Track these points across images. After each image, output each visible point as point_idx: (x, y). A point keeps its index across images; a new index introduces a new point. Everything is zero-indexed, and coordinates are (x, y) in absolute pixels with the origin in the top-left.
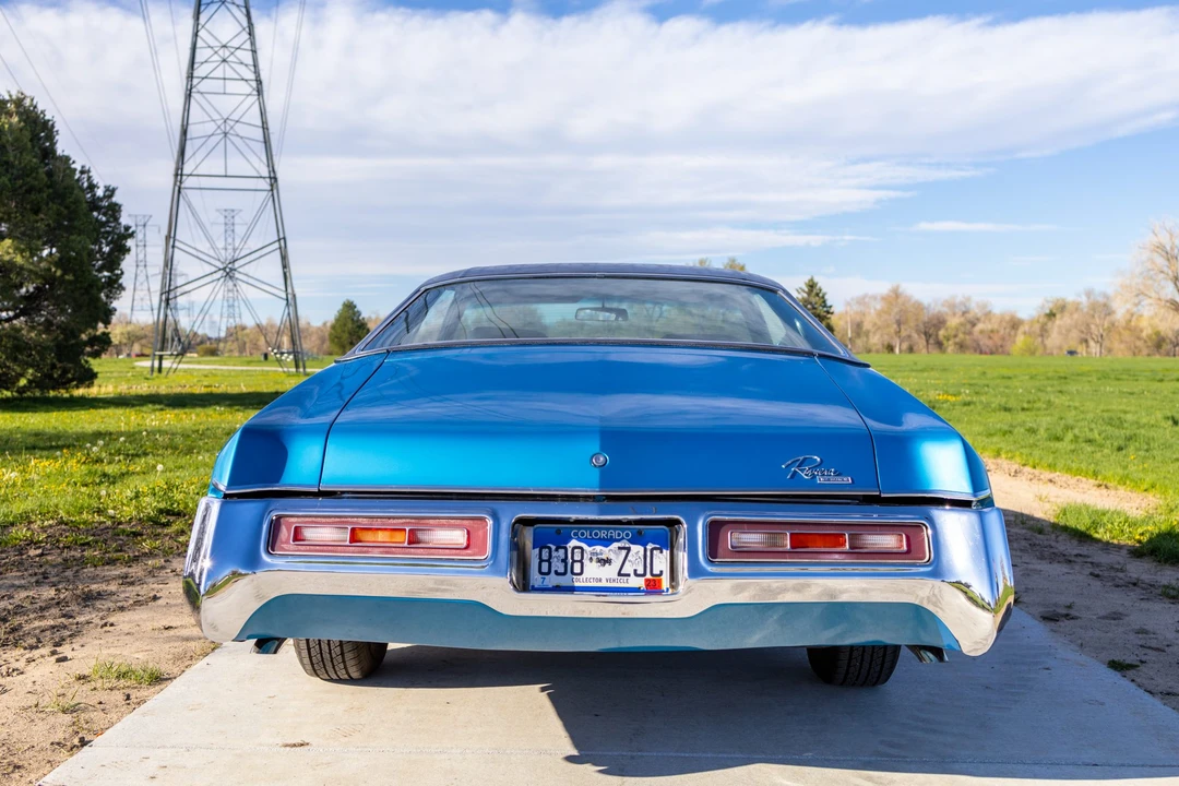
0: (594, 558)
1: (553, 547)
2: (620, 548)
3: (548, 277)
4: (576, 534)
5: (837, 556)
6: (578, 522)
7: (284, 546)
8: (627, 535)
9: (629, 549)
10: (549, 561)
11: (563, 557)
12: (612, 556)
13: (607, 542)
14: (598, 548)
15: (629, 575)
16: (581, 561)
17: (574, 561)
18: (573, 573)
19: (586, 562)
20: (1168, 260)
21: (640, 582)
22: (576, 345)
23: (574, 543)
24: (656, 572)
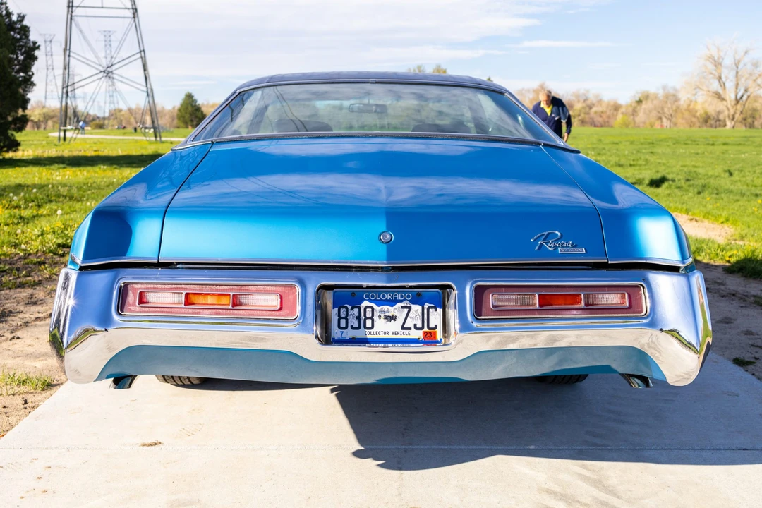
0: (382, 315)
1: (349, 307)
2: (402, 307)
3: (333, 83)
4: (367, 296)
5: (575, 312)
6: (368, 287)
7: (131, 308)
8: (408, 297)
9: (410, 308)
10: (346, 318)
11: (357, 314)
12: (396, 314)
13: (392, 302)
14: (385, 307)
15: (410, 329)
16: (372, 318)
17: (366, 318)
18: (365, 328)
19: (376, 318)
20: (716, 66)
21: (418, 334)
22: (358, 137)
23: (366, 303)
24: (432, 325)
